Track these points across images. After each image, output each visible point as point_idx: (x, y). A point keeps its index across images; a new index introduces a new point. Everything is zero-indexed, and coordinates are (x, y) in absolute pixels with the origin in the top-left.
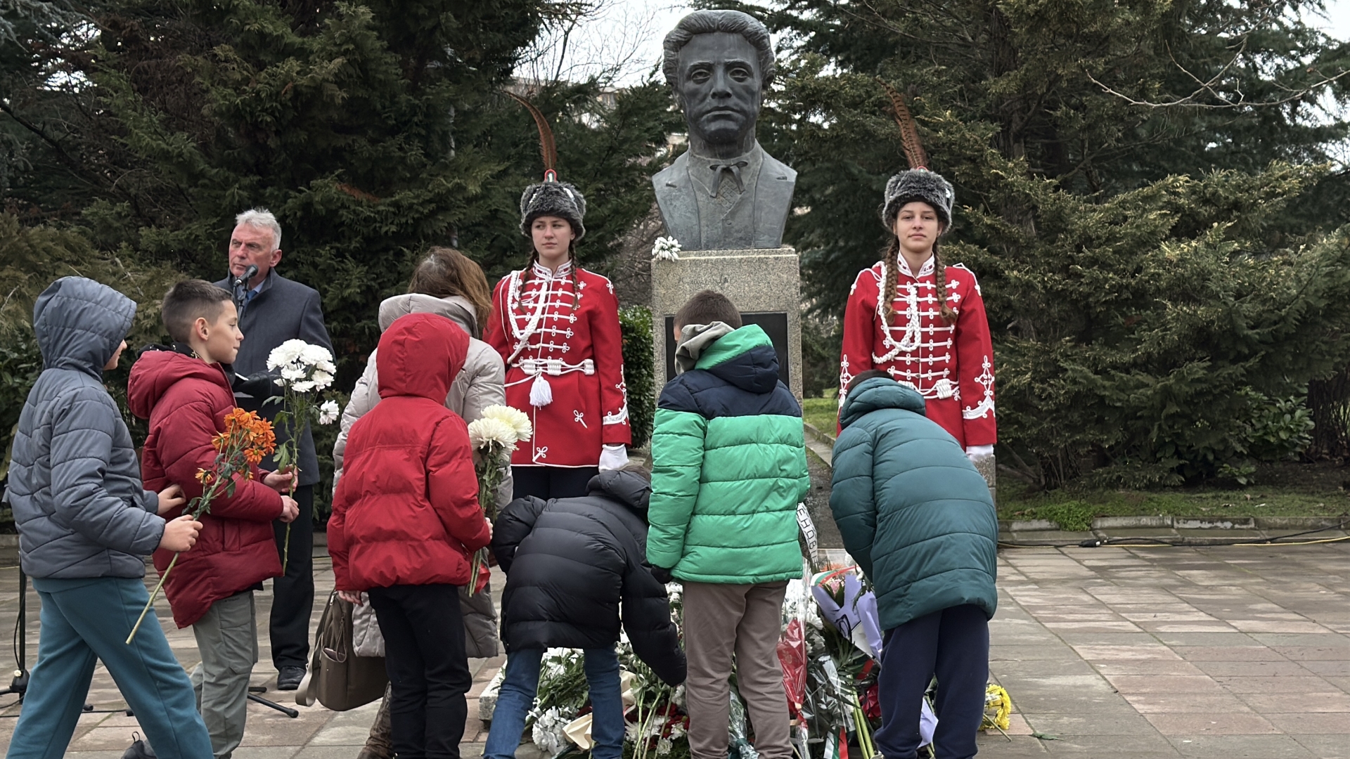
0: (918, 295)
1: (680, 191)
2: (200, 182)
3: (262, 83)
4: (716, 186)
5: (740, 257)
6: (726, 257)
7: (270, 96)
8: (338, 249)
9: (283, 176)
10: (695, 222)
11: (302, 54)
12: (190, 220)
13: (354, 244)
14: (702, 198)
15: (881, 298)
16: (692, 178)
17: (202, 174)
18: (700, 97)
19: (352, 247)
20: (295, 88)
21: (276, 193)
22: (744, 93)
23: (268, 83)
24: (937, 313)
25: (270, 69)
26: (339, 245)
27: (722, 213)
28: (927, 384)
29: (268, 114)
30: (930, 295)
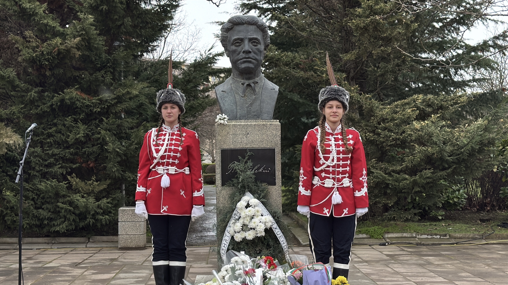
0: (335, 141)
1: (228, 94)
2: (16, 89)
3: (44, 47)
4: (244, 92)
5: (254, 123)
6: (248, 123)
7: (48, 54)
8: (74, 118)
9: (51, 88)
10: (235, 108)
11: (63, 36)
12: (11, 106)
13: (82, 116)
14: (238, 97)
15: (319, 142)
16: (233, 88)
17: (17, 86)
18: (237, 53)
19: (81, 117)
20: (58, 50)
21: (49, 95)
22: (257, 51)
23: (47, 48)
24: (343, 149)
25: (49, 42)
26: (75, 117)
27: (247, 104)
28: (339, 180)
29: (47, 61)
30: (340, 141)
